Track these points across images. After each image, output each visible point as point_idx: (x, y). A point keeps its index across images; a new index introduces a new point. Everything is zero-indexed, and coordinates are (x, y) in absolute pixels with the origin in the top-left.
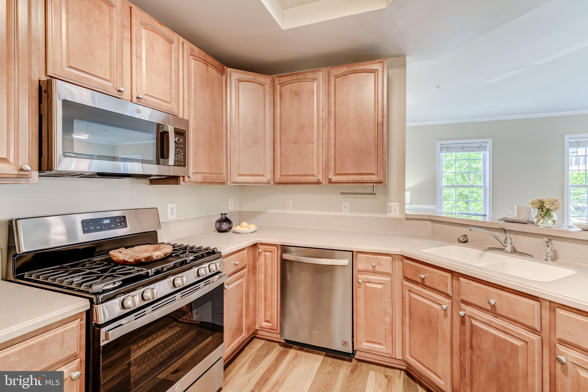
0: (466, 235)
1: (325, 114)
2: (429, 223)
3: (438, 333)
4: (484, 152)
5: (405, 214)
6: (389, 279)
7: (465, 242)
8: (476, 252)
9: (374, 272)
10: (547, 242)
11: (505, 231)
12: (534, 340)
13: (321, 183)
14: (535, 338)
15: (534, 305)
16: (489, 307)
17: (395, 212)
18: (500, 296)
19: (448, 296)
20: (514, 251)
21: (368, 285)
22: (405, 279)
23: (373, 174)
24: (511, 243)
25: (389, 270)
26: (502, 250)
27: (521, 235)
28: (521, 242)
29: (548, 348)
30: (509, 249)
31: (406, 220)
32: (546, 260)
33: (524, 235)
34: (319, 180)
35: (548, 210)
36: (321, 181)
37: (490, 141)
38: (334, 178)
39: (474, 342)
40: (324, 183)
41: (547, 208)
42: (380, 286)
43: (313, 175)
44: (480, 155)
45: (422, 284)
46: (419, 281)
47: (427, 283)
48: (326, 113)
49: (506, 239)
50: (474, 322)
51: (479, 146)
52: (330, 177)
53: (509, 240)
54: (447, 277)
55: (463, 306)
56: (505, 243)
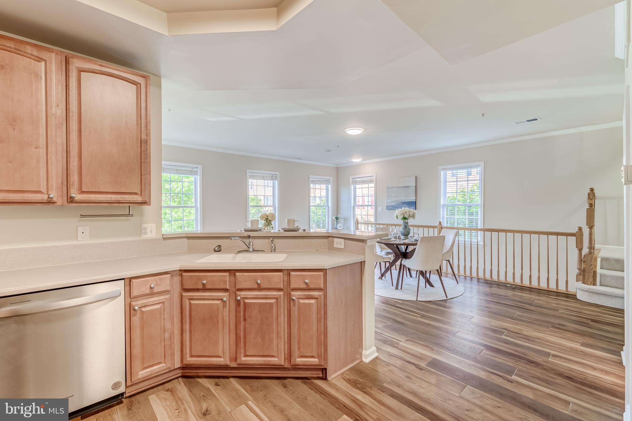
0: (220, 246)
1: (62, 112)
2: (186, 240)
3: (218, 322)
4: (195, 176)
5: (163, 235)
6: (168, 296)
7: (219, 251)
8: (231, 256)
9: (152, 294)
10: (272, 241)
11: (249, 237)
12: (281, 295)
13: (54, 203)
14: (281, 293)
15: (280, 275)
16: (256, 286)
17: (151, 233)
18: (263, 277)
19: (226, 290)
20: (254, 251)
21: (144, 309)
22: (184, 291)
23: (136, 194)
24: (252, 245)
25: (168, 288)
26: (247, 251)
27: (257, 239)
28: (257, 244)
29: (286, 296)
30: (251, 249)
31: (164, 240)
32: (272, 252)
33: (258, 239)
34: (52, 198)
35: (270, 221)
36: (55, 199)
37: (200, 167)
38: (78, 197)
39: (247, 314)
40: (58, 204)
41: (270, 219)
42: (158, 306)
43: (40, 192)
44: (192, 178)
45: (204, 289)
46: (200, 286)
47: (208, 287)
48: (62, 110)
49: (250, 242)
50: (246, 301)
51: (191, 170)
52: (73, 195)
53: (251, 243)
54: (226, 276)
55: (238, 293)
56: (249, 245)
